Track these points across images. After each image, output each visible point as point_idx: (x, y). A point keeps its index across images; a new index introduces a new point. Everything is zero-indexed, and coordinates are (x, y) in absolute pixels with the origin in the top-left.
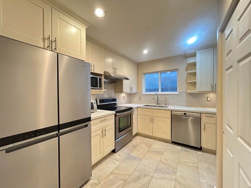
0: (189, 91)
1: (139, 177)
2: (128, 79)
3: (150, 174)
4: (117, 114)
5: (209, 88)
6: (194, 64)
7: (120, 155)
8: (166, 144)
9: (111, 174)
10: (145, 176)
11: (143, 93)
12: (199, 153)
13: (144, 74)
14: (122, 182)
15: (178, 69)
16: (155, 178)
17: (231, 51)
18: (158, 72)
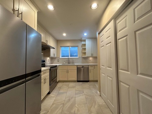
0: (83, 56)
1: (69, 100)
2: (54, 48)
3: (74, 97)
4: (51, 69)
5: (90, 55)
6: (85, 45)
7: (53, 94)
8: (75, 83)
9: (53, 104)
10: (72, 98)
11: (60, 58)
12: (89, 83)
13: (61, 47)
14: (62, 105)
15: (78, 46)
16: (77, 97)
17: (103, 41)
18: (69, 46)
